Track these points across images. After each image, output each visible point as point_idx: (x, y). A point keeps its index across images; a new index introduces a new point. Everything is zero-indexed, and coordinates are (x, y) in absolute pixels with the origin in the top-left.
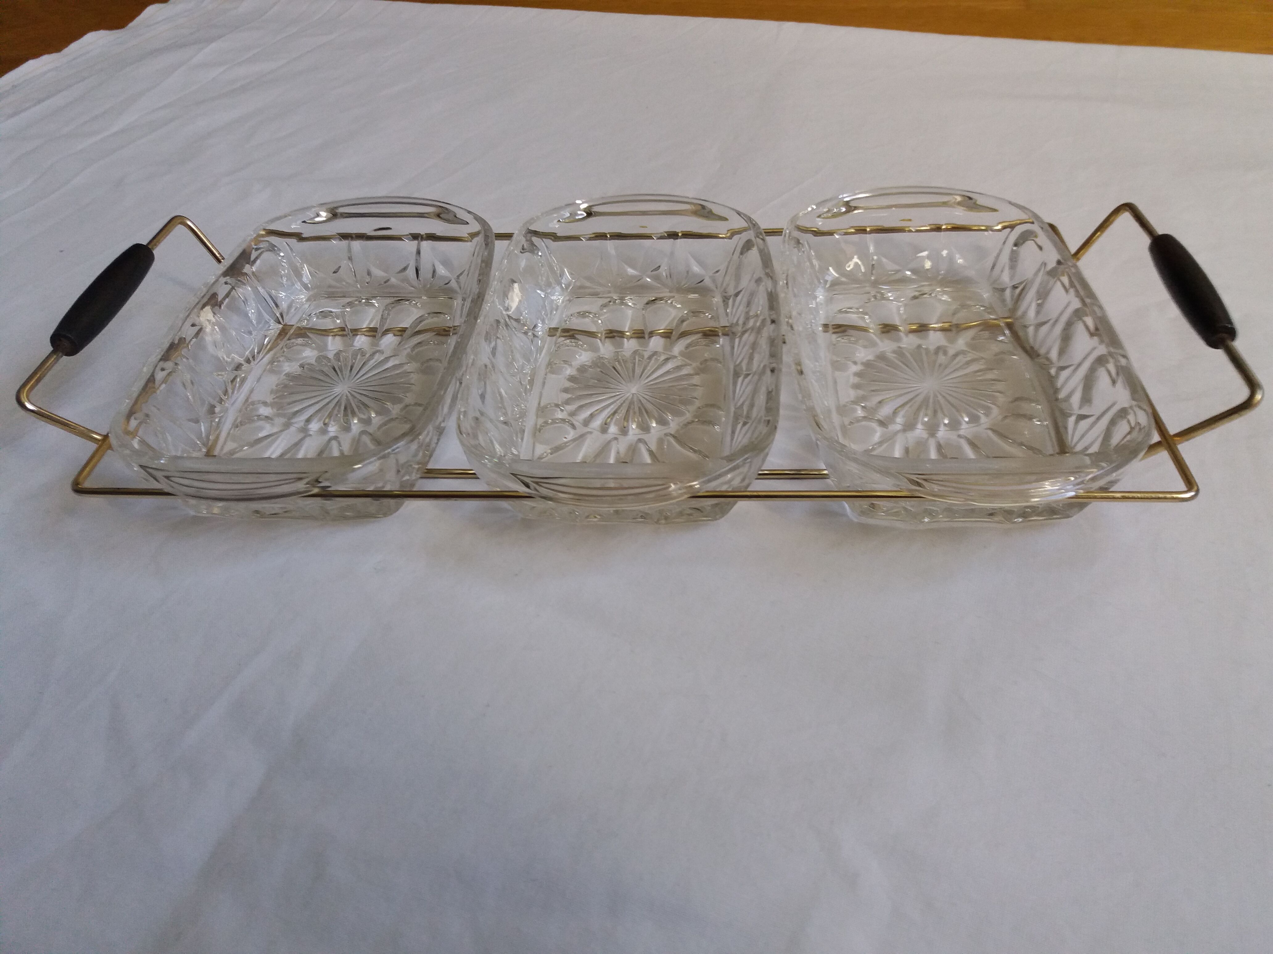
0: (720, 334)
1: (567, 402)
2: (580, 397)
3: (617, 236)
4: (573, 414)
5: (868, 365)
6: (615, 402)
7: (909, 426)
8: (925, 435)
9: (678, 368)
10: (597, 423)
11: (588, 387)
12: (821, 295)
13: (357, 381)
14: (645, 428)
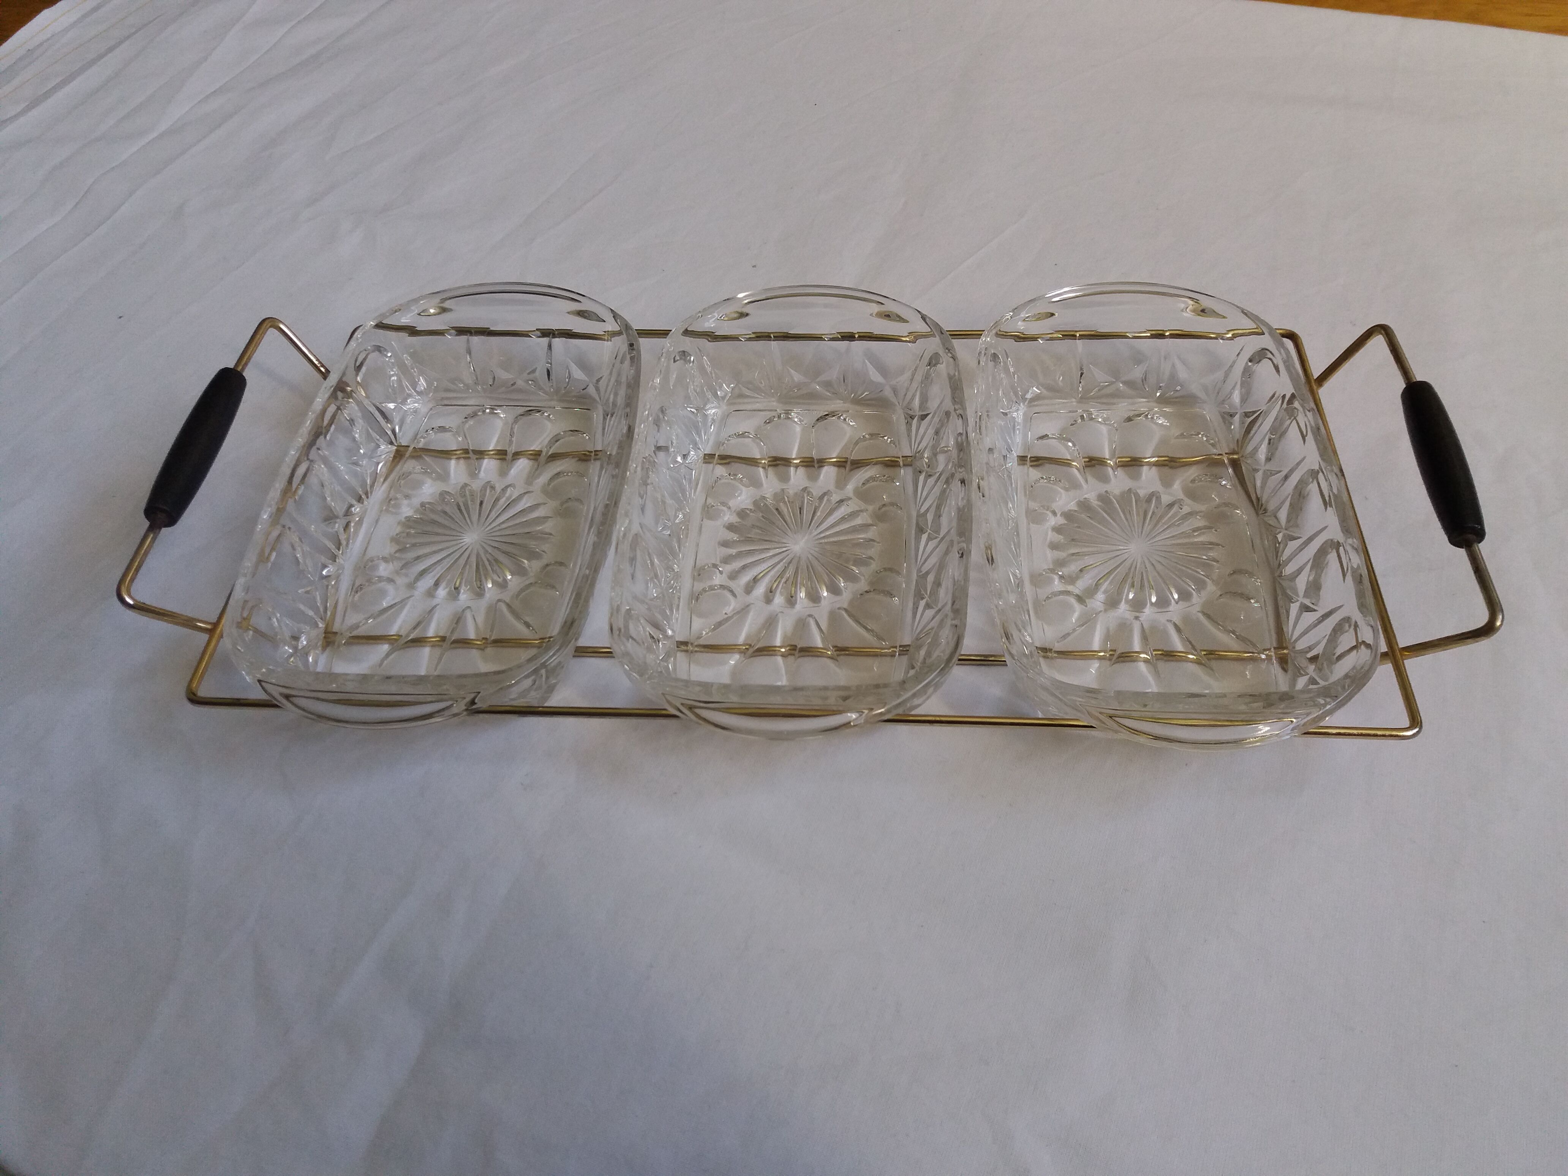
0: (901, 464)
1: (726, 560)
2: (740, 555)
3: (784, 337)
4: (733, 576)
5: (1068, 516)
6: (781, 560)
7: (1112, 603)
8: (1129, 615)
9: (853, 515)
10: (760, 590)
11: (749, 540)
12: (1019, 414)
13: (486, 530)
14: (814, 598)
